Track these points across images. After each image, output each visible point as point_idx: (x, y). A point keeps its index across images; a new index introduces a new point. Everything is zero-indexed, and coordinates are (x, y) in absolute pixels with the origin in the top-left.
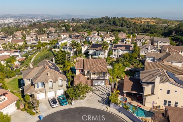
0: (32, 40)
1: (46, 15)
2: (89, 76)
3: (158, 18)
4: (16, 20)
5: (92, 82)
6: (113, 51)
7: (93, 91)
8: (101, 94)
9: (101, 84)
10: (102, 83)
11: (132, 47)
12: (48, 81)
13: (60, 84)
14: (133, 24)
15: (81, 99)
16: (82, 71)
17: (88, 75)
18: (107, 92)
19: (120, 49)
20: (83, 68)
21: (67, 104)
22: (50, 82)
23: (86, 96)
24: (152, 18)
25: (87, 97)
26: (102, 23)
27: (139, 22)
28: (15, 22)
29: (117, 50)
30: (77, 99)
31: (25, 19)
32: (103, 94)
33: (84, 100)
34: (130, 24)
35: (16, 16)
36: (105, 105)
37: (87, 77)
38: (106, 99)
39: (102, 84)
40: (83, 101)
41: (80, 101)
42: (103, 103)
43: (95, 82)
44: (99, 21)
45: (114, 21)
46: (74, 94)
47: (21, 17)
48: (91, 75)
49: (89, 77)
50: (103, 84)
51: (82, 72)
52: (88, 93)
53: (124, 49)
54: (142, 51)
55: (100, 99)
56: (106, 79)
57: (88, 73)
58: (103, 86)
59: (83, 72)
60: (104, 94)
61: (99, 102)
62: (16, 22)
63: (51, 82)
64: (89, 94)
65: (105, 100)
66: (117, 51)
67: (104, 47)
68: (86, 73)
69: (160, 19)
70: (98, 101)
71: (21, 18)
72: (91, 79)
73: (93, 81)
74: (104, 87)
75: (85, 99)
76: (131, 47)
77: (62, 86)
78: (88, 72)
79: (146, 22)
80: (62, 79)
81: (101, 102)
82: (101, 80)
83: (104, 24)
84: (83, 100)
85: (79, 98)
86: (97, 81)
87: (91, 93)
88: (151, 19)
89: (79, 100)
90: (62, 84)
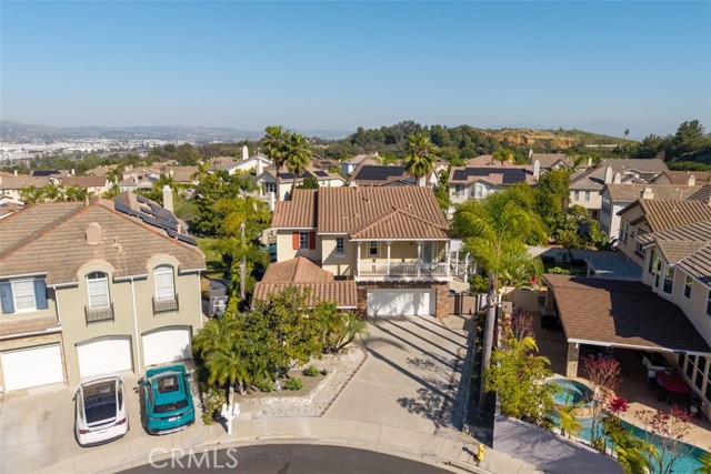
0: (140, 178)
1: (212, 129)
2: (344, 268)
3: (580, 132)
4: (117, 144)
5: (362, 296)
6: (452, 190)
7: (365, 344)
8: (416, 362)
9: (410, 313)
10: (416, 303)
11: (532, 173)
12: (75, 272)
13: (164, 294)
14: (501, 143)
15: (292, 388)
16: (309, 242)
17: (338, 263)
18: (453, 348)
19: (481, 181)
20: (315, 224)
21: (189, 423)
22: (92, 276)
23: (324, 373)
24: (561, 130)
25: (330, 376)
26: (395, 143)
27: (519, 140)
28: (112, 150)
29: (468, 186)
30: (266, 390)
31: (145, 142)
32: (428, 363)
33: (312, 395)
34: (489, 145)
35: (116, 132)
36: (451, 430)
37: (332, 270)
38: (450, 387)
39: (416, 309)
40: (308, 401)
41: (284, 399)
42: (438, 418)
43: (375, 302)
44: (383, 135)
45: (436, 136)
46: (244, 355)
47: (132, 134)
48: (359, 259)
49: (348, 274)
50: (424, 310)
51: (308, 250)
52: (334, 351)
53: (501, 182)
54: (577, 191)
55: (412, 390)
56: (440, 279)
57: (340, 247)
58: (421, 322)
59: (313, 246)
60: (432, 360)
61: (406, 410)
62: (116, 150)
63: (101, 275)
64: (343, 358)
65: (447, 397)
66: (466, 190)
67: (417, 159)
68: (328, 247)
69: (585, 133)
70: (404, 402)
71: (133, 138)
72: (357, 279)
73: (365, 292)
74: (427, 325)
75: (320, 387)
76: (527, 176)
77: (174, 307)
78: (341, 242)
79: (541, 140)
80: (176, 263)
81: (420, 409)
82: (413, 285)
83: (399, 144)
84: (303, 394)
85: (278, 384)
86: (389, 292)
87: (355, 355)
88: (556, 133)
89: (279, 395)
90: (176, 298)
